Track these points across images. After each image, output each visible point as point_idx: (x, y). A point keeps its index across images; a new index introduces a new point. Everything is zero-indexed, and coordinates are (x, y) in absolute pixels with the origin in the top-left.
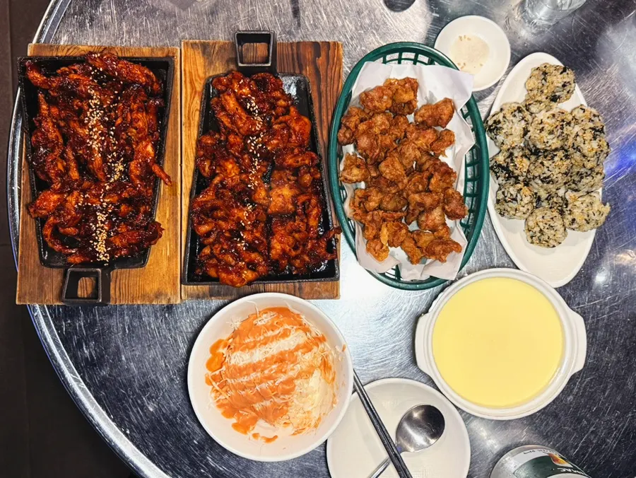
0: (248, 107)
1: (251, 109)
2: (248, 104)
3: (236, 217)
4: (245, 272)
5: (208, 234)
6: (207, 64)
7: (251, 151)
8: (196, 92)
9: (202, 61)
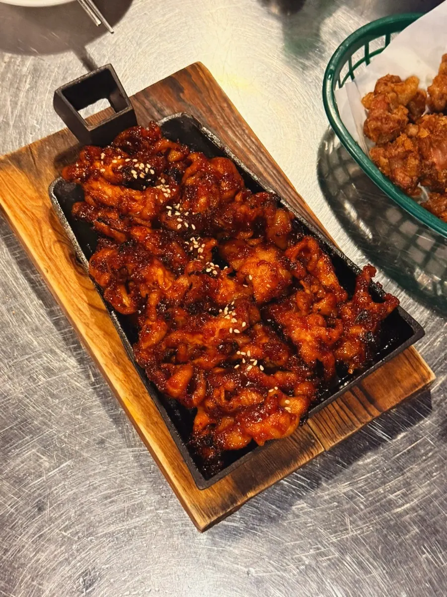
0: (135, 176)
1: (142, 176)
2: (134, 172)
3: (217, 333)
4: (287, 402)
5: (191, 386)
6: (33, 178)
7: (179, 226)
8: (39, 223)
9: (23, 178)
